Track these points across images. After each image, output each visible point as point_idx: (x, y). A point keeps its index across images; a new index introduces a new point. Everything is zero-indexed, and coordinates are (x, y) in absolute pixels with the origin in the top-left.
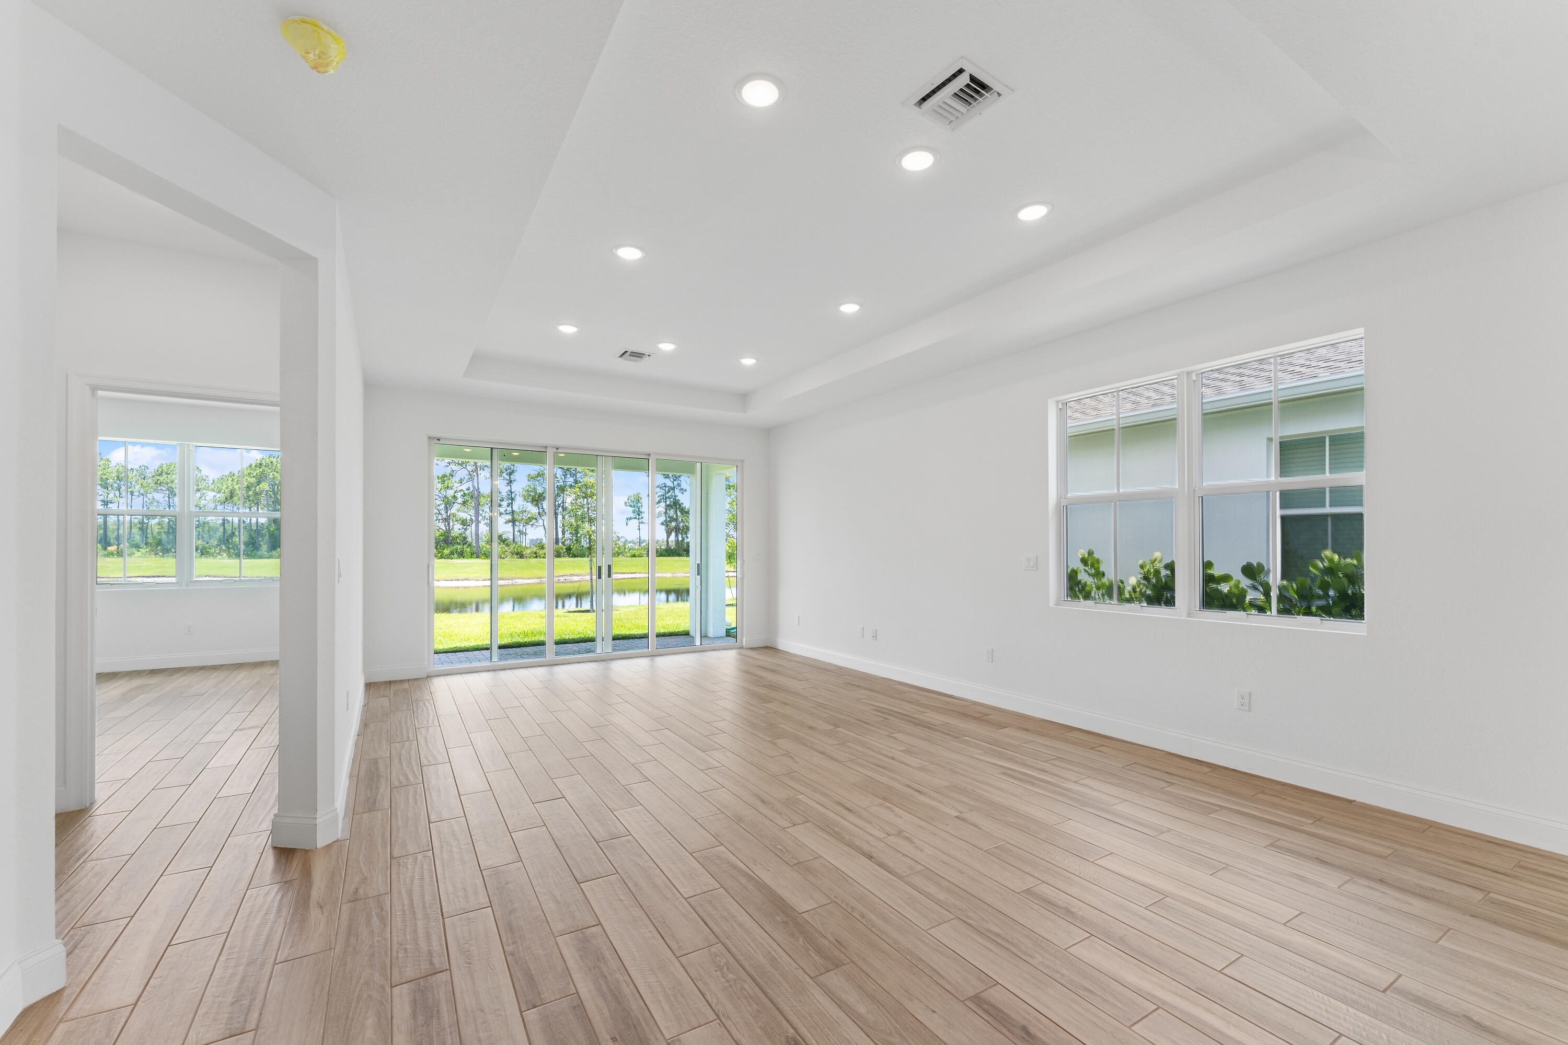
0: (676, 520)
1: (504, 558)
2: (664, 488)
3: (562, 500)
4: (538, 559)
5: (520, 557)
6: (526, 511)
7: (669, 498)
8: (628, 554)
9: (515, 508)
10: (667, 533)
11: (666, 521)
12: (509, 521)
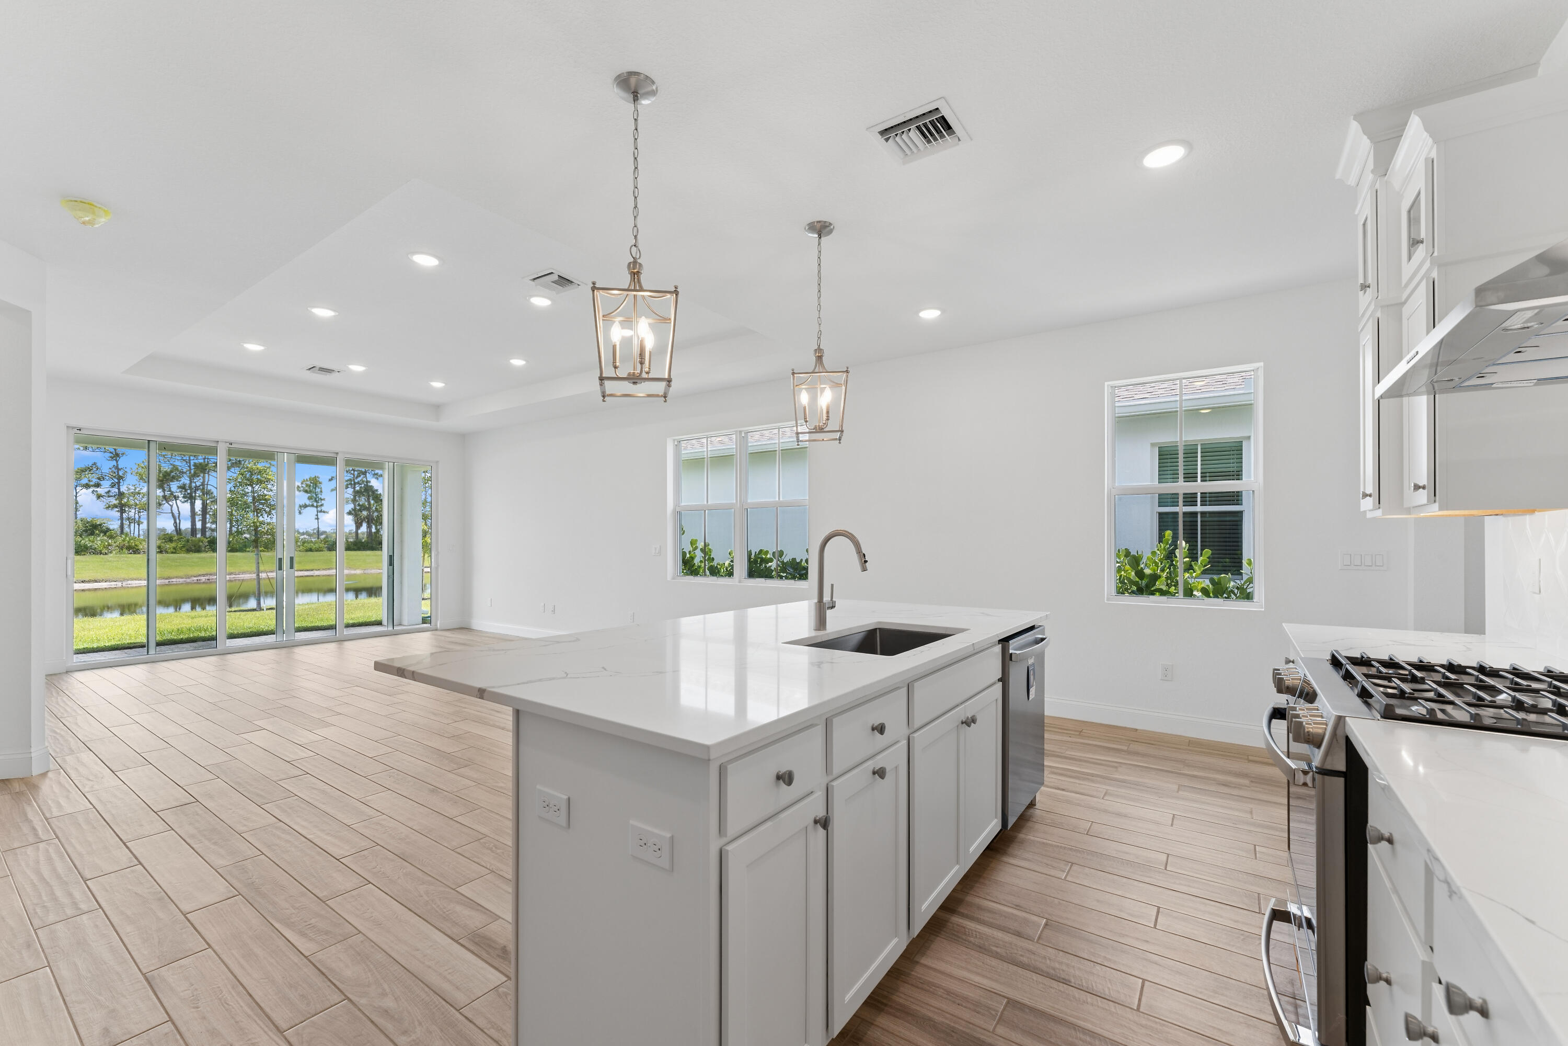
0: (368, 509)
1: (106, 554)
2: (352, 472)
3: (201, 481)
4: (165, 555)
5: (134, 551)
6: (139, 493)
7: (358, 483)
8: (301, 547)
9: (123, 489)
10: (356, 523)
11: (354, 510)
12: (115, 506)
